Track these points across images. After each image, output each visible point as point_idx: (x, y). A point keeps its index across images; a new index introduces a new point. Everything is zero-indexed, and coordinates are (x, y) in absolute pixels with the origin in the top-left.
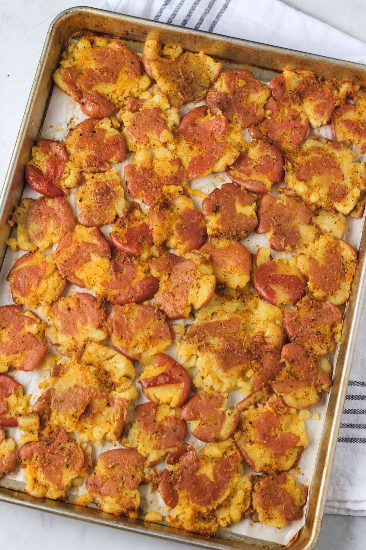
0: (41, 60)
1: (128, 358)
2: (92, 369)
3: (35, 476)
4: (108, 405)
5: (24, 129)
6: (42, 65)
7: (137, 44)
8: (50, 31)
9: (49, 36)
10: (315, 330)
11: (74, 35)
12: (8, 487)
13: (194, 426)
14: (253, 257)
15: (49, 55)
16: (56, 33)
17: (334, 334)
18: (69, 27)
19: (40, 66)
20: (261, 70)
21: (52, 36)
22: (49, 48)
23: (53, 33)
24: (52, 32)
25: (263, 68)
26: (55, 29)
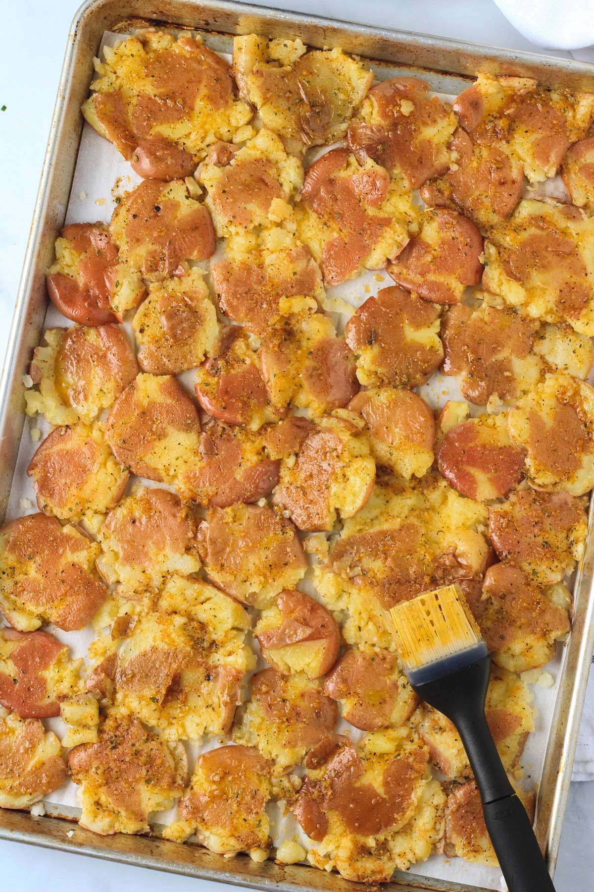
0: (61, 88)
1: (236, 600)
2: (179, 620)
3: (96, 799)
4: (208, 678)
5: (40, 218)
6: (64, 98)
7: (226, 38)
8: (73, 33)
9: (71, 42)
10: (540, 540)
11: (116, 28)
12: (56, 815)
13: (347, 707)
14: (436, 415)
15: (74, 77)
16: (83, 35)
17: (572, 544)
18: (105, 18)
19: (59, 99)
20: (440, 76)
21: (77, 42)
22: (73, 65)
23: (78, 37)
24: (76, 35)
25: (445, 73)
26: (80, 28)
